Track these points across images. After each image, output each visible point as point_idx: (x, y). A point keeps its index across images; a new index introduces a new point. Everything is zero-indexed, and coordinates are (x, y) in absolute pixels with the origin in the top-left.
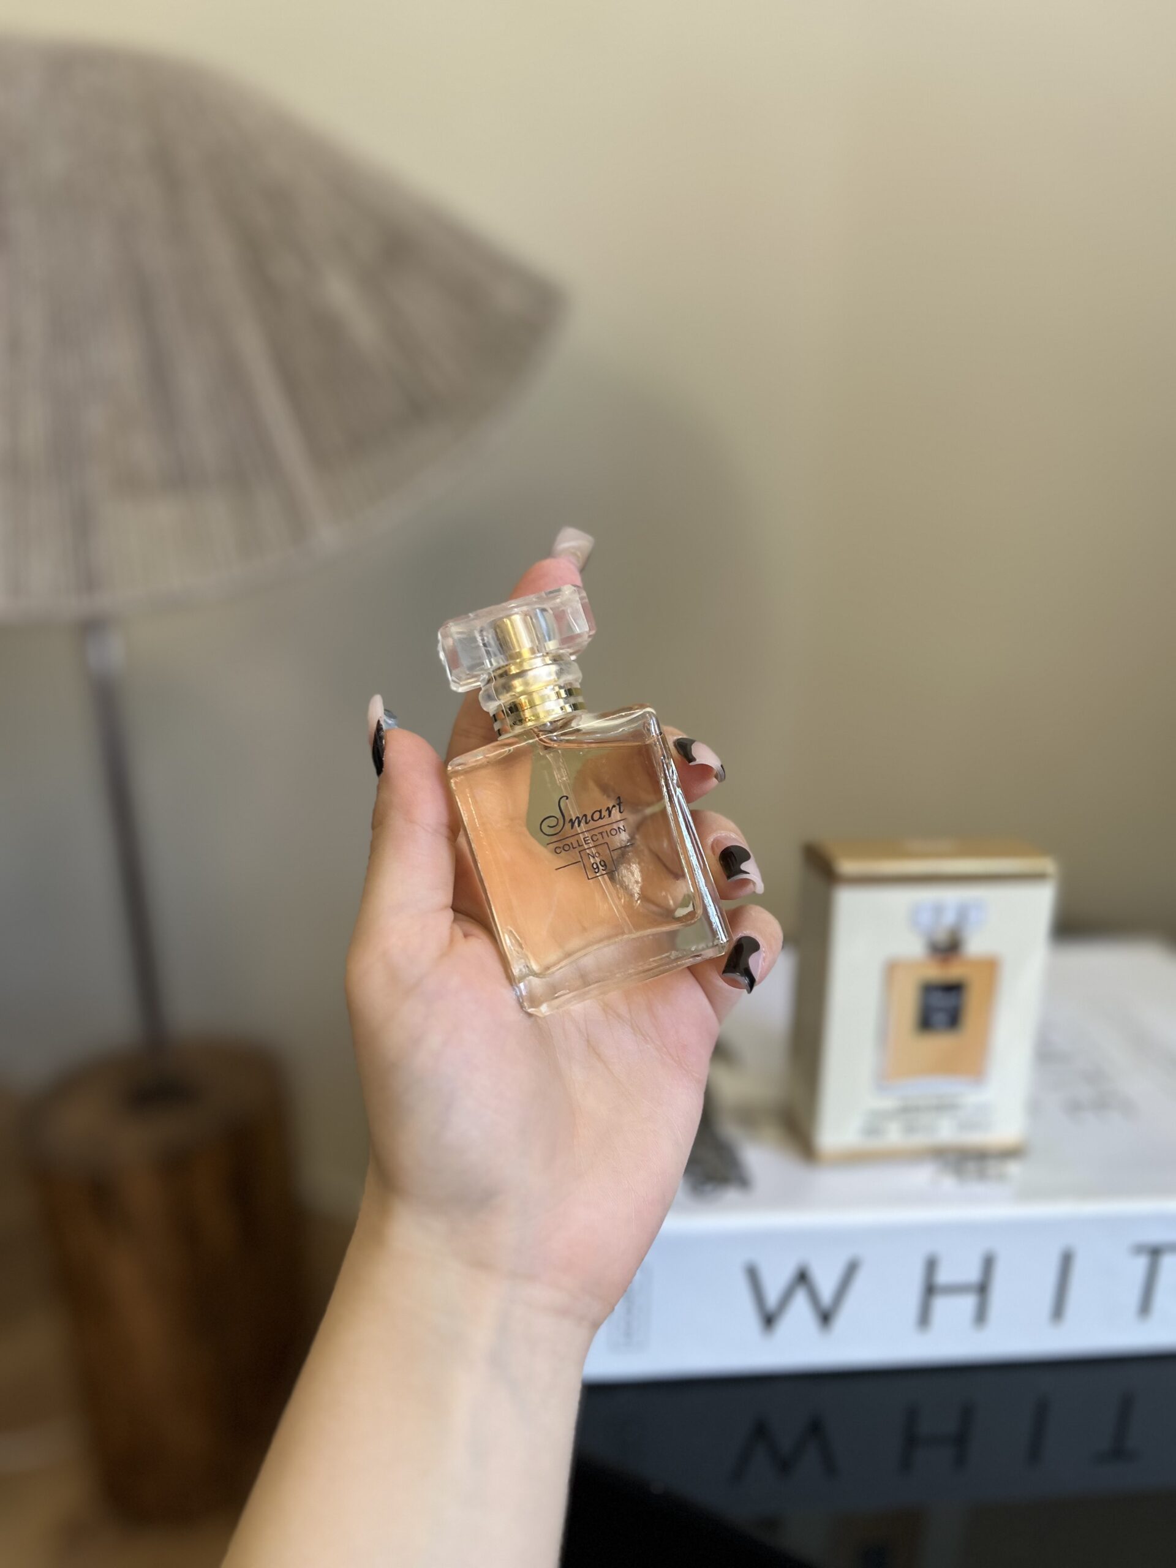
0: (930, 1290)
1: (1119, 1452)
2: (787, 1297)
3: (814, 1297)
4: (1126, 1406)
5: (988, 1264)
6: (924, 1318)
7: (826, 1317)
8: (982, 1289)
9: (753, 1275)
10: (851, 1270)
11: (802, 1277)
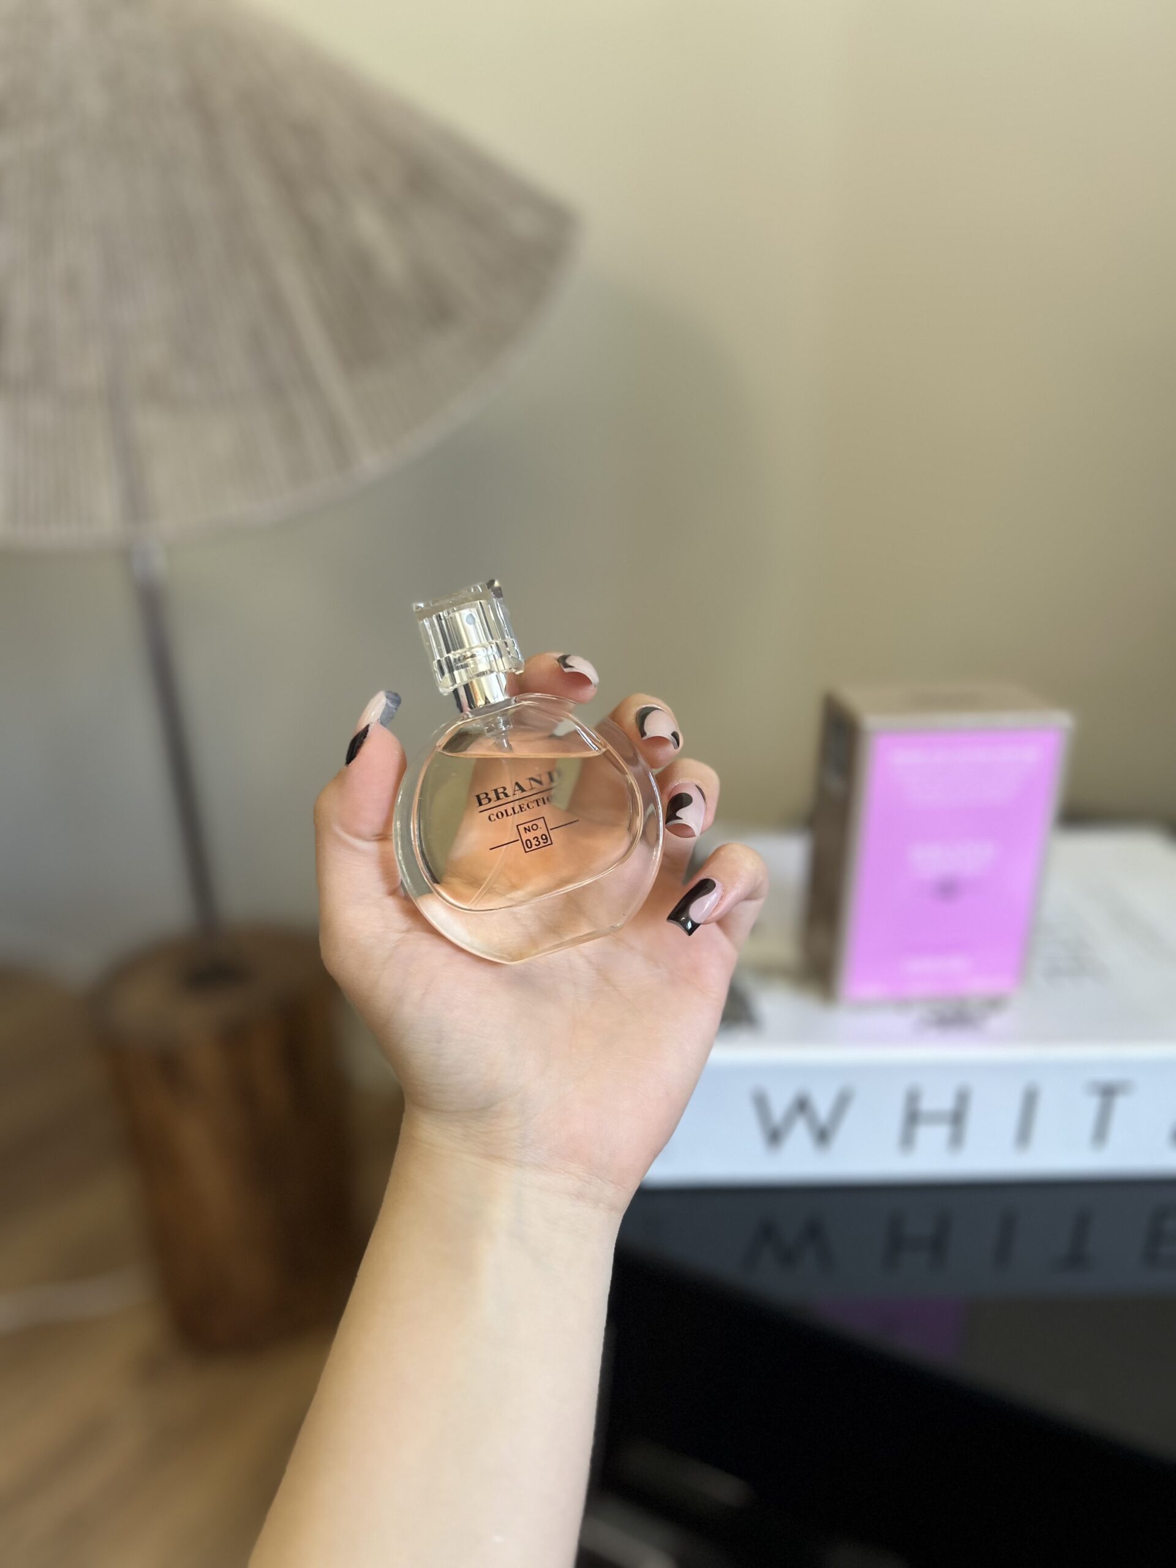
0: (913, 1117)
1: (1076, 1259)
2: (789, 1120)
3: (812, 1120)
4: (1082, 1223)
5: (963, 1099)
6: (907, 1140)
7: (823, 1136)
8: (957, 1118)
9: (761, 1103)
10: (843, 1102)
11: (802, 1105)
